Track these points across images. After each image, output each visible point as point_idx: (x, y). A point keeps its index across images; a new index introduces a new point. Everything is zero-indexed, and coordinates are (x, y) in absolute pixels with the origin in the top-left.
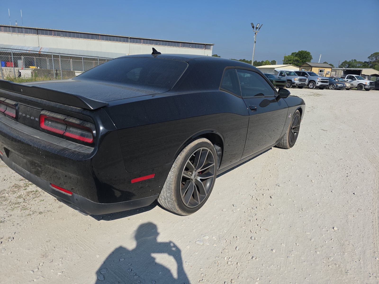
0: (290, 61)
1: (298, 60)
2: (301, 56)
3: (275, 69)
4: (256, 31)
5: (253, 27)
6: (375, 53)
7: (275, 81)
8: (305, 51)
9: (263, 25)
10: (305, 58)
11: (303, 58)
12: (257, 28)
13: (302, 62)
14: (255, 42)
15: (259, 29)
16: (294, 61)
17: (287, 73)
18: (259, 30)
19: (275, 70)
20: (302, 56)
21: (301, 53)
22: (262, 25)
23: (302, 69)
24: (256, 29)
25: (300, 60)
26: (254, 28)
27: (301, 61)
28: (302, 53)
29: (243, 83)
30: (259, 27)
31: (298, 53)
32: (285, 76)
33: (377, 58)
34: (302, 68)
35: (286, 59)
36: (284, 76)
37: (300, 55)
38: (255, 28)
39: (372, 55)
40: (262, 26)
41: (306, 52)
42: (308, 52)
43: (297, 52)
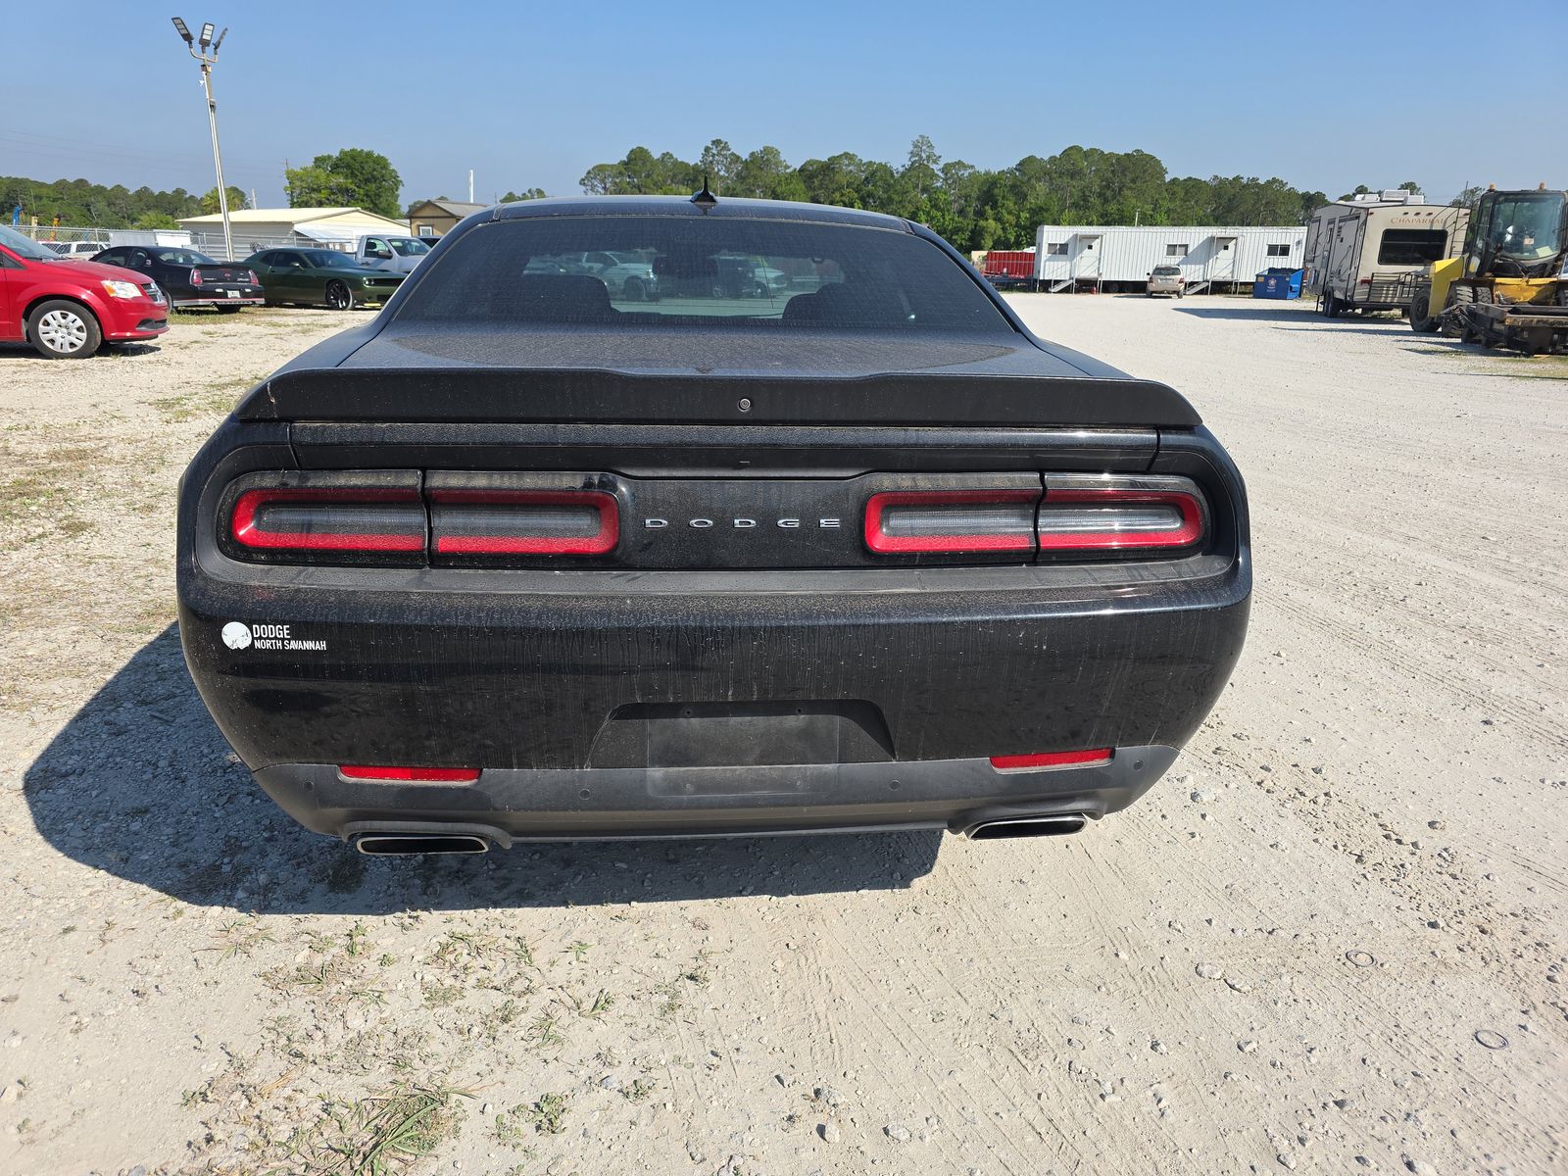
0: (318, 190)
1: (347, 190)
2: (356, 172)
3: (297, 228)
4: (205, 57)
5: (188, 37)
6: (597, 167)
7: (370, 281)
8: (366, 150)
9: (227, 33)
10: (375, 179)
11: (367, 181)
12: (204, 43)
13: (367, 195)
14: (212, 106)
15: (216, 48)
16: (334, 194)
17: (394, 244)
18: (216, 54)
19: (298, 233)
20: (361, 173)
21: (353, 158)
22: (224, 33)
23: (419, 226)
24: (203, 48)
25: (357, 189)
26: (190, 43)
27: (362, 192)
28: (359, 159)
29: (237, 294)
30: (214, 40)
31: (340, 160)
32: (390, 258)
33: (605, 185)
34: (419, 223)
35: (298, 183)
36: (388, 256)
37: (348, 166)
38: (195, 42)
39: (589, 173)
40: (225, 37)
41: (369, 154)
42: (379, 157)
43: (336, 154)
